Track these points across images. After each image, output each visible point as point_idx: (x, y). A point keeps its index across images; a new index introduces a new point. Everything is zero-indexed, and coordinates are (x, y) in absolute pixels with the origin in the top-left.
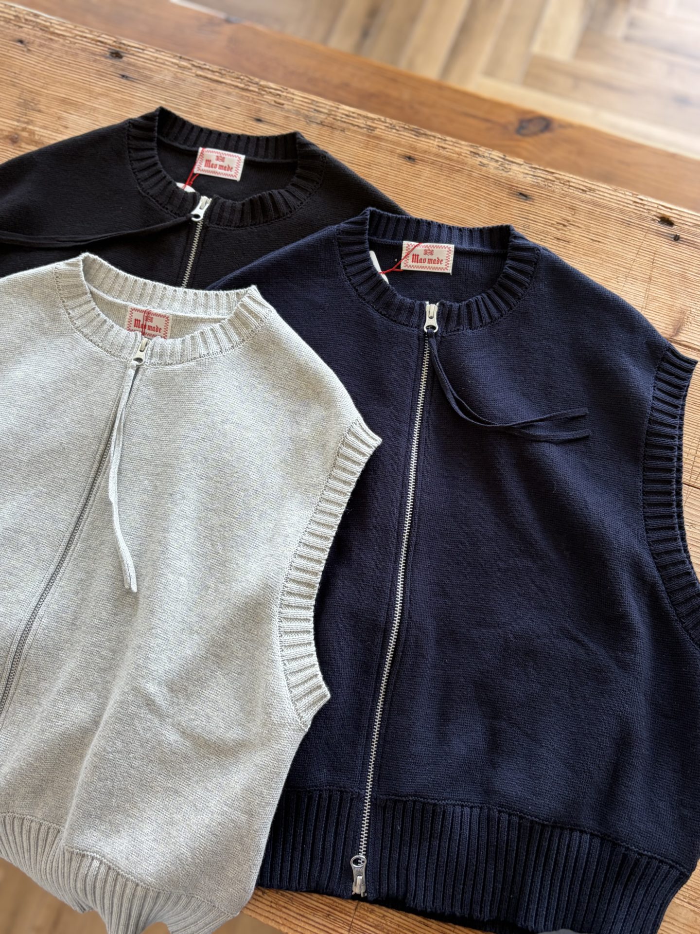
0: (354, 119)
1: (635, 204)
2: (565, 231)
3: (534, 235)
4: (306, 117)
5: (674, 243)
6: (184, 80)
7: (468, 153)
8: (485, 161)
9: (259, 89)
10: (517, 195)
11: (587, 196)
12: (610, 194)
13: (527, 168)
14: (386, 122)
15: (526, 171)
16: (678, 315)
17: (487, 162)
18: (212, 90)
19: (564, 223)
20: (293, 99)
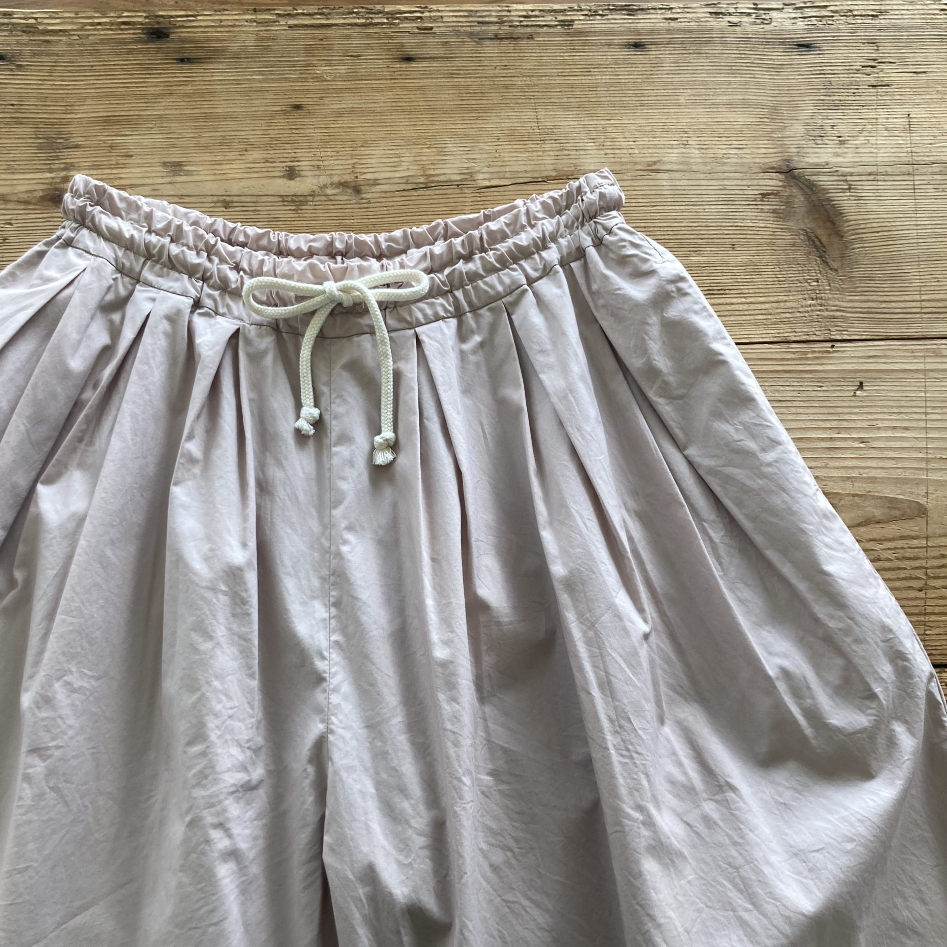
0: (538, 19)
1: (942, 12)
2: (878, 73)
3: (843, 91)
4: (471, 35)
6: (274, 39)
7: (708, 15)
8: (734, 19)
9: (387, 19)
10: (795, 48)
11: (881, 21)
12: (907, 10)
13: (791, 10)
14: (582, 10)
15: (794, 15)
17: (739, 20)
18: (321, 40)
19: (870, 64)
20: (442, 17)
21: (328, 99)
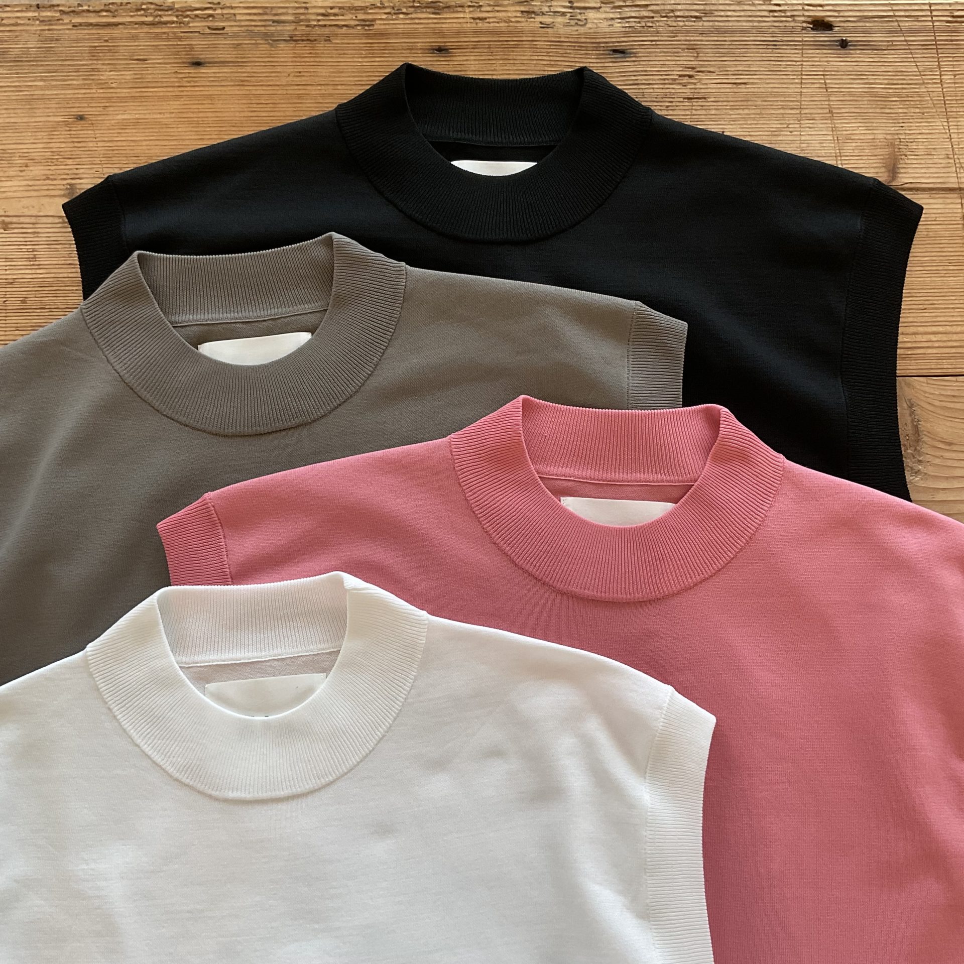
0: (337, 18)
1: (771, 14)
2: (695, 84)
4: (266, 36)
5: (843, 52)
6: (57, 40)
7: (519, 14)
8: (547, 20)
9: (177, 16)
10: (609, 54)
11: (705, 24)
12: (734, 11)
13: (608, 10)
14: (384, 8)
15: (612, 16)
16: (886, 151)
17: (552, 20)
18: (106, 41)
19: (687, 73)
20: (235, 15)
21: (112, 109)
